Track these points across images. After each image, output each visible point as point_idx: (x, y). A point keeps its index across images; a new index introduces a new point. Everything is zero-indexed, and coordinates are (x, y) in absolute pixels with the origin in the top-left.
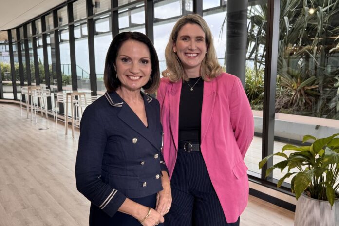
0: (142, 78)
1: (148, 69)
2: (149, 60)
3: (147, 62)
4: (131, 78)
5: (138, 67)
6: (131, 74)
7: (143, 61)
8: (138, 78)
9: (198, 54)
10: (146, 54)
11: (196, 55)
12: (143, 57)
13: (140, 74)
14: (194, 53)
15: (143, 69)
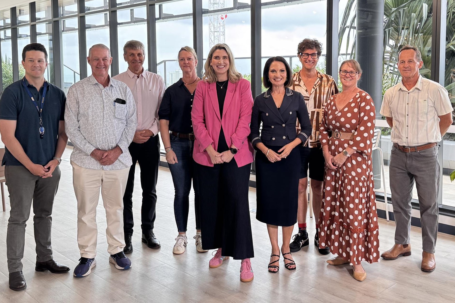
0: (282, 80)
1: (285, 74)
2: (285, 70)
3: (284, 71)
4: (276, 80)
5: (279, 74)
6: (276, 78)
7: (282, 71)
8: (280, 79)
9: (225, 66)
10: (284, 67)
11: (223, 66)
12: (281, 69)
13: (281, 78)
14: (222, 66)
15: (283, 75)
